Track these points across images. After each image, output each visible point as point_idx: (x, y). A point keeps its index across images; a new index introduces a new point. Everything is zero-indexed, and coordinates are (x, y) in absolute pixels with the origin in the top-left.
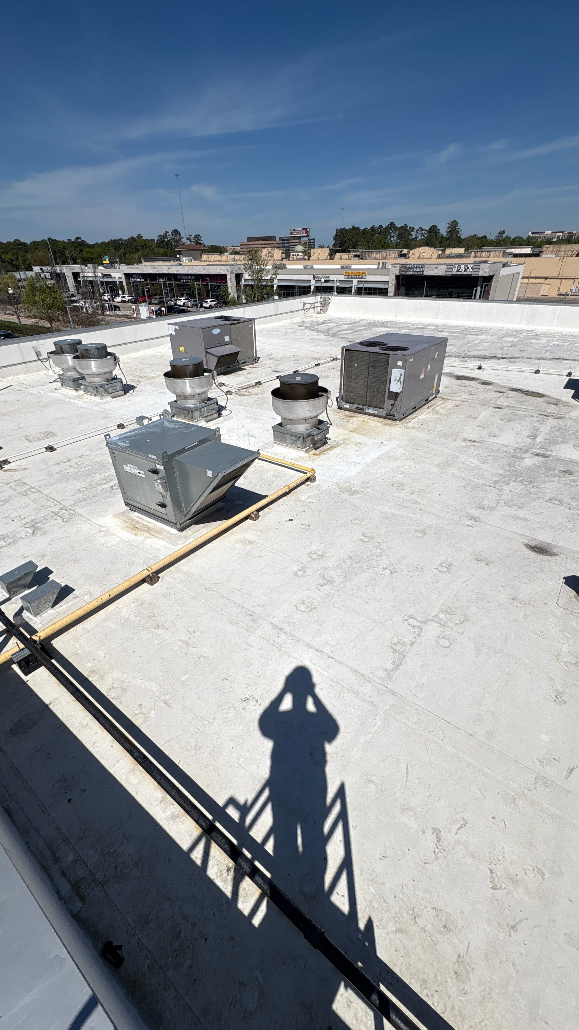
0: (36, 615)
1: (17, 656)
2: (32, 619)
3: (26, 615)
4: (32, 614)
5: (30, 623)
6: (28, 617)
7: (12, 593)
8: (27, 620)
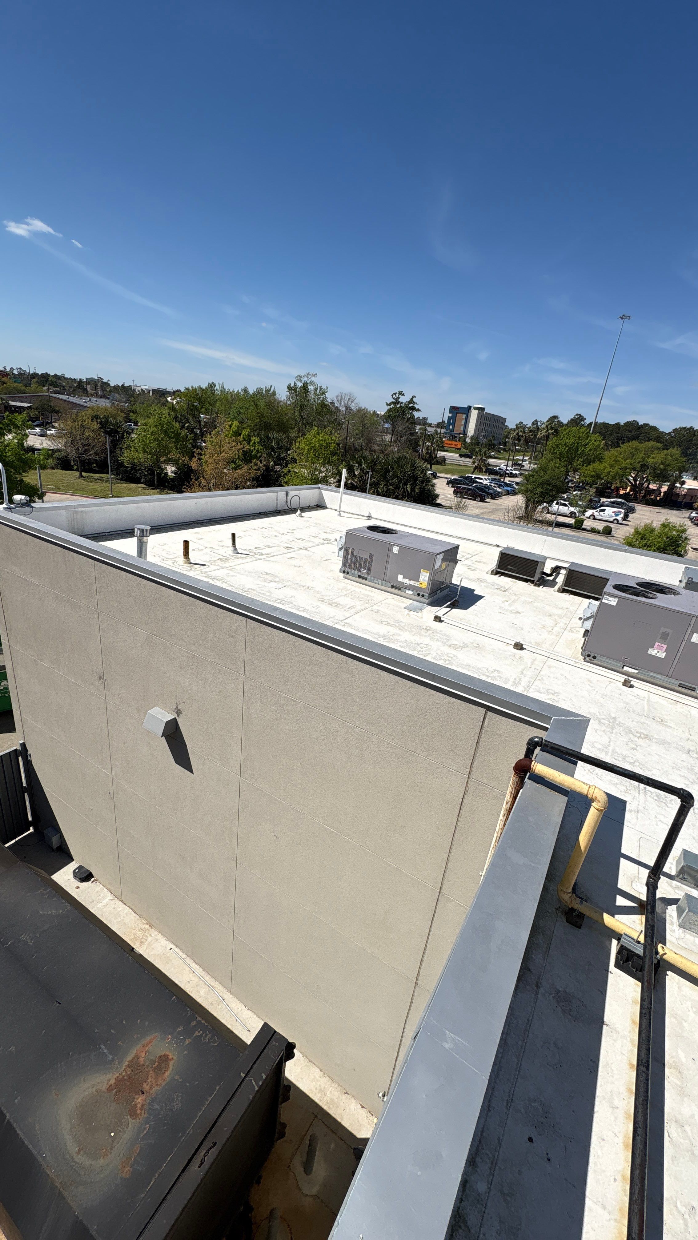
0: (681, 926)
1: (628, 941)
2: (672, 923)
3: (672, 911)
4: (678, 920)
5: (667, 925)
6: (670, 916)
7: (681, 876)
8: (668, 918)
